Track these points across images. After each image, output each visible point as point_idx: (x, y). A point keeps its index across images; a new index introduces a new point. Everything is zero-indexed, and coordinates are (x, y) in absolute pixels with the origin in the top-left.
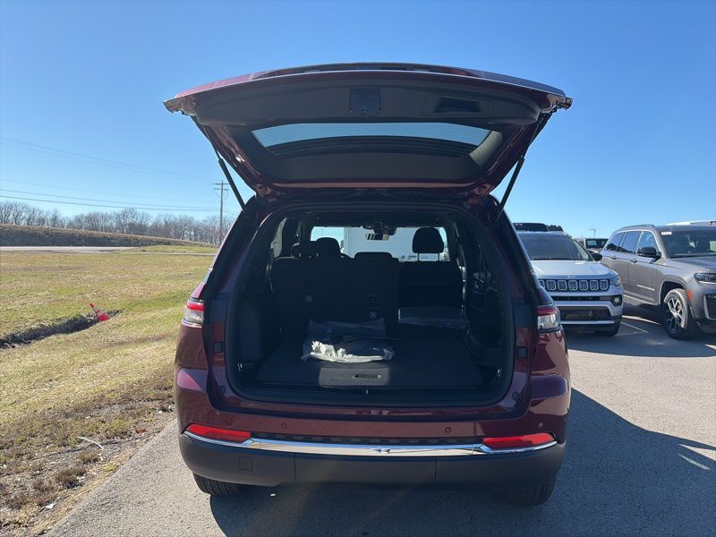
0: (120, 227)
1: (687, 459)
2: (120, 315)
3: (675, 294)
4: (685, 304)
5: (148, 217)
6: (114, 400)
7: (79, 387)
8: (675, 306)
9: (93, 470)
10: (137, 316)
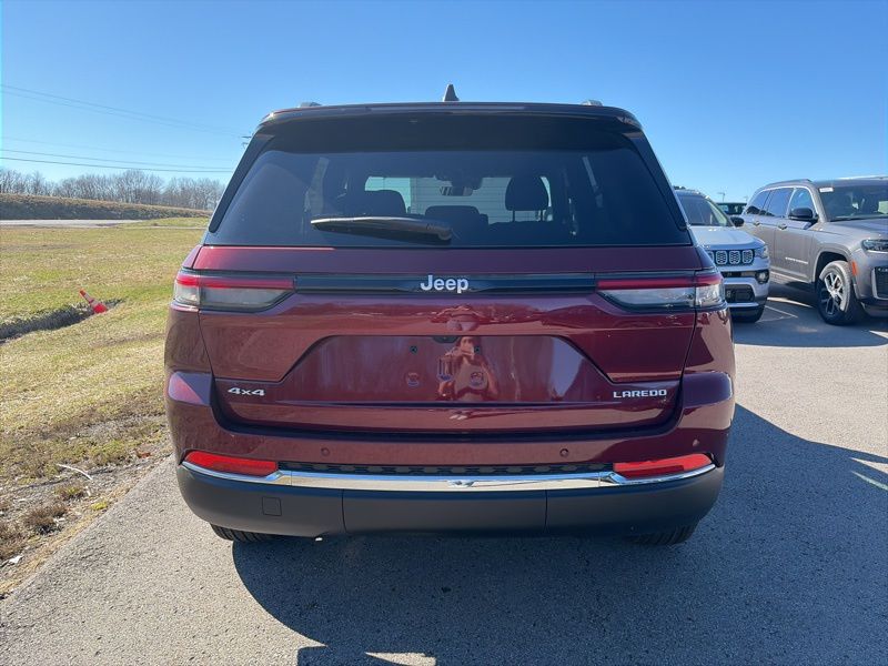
0: (123, 194)
1: (863, 477)
2: (122, 305)
3: (835, 267)
4: (847, 280)
5: (159, 182)
6: (108, 416)
7: (61, 400)
8: (833, 283)
9: (76, 508)
10: (145, 307)
